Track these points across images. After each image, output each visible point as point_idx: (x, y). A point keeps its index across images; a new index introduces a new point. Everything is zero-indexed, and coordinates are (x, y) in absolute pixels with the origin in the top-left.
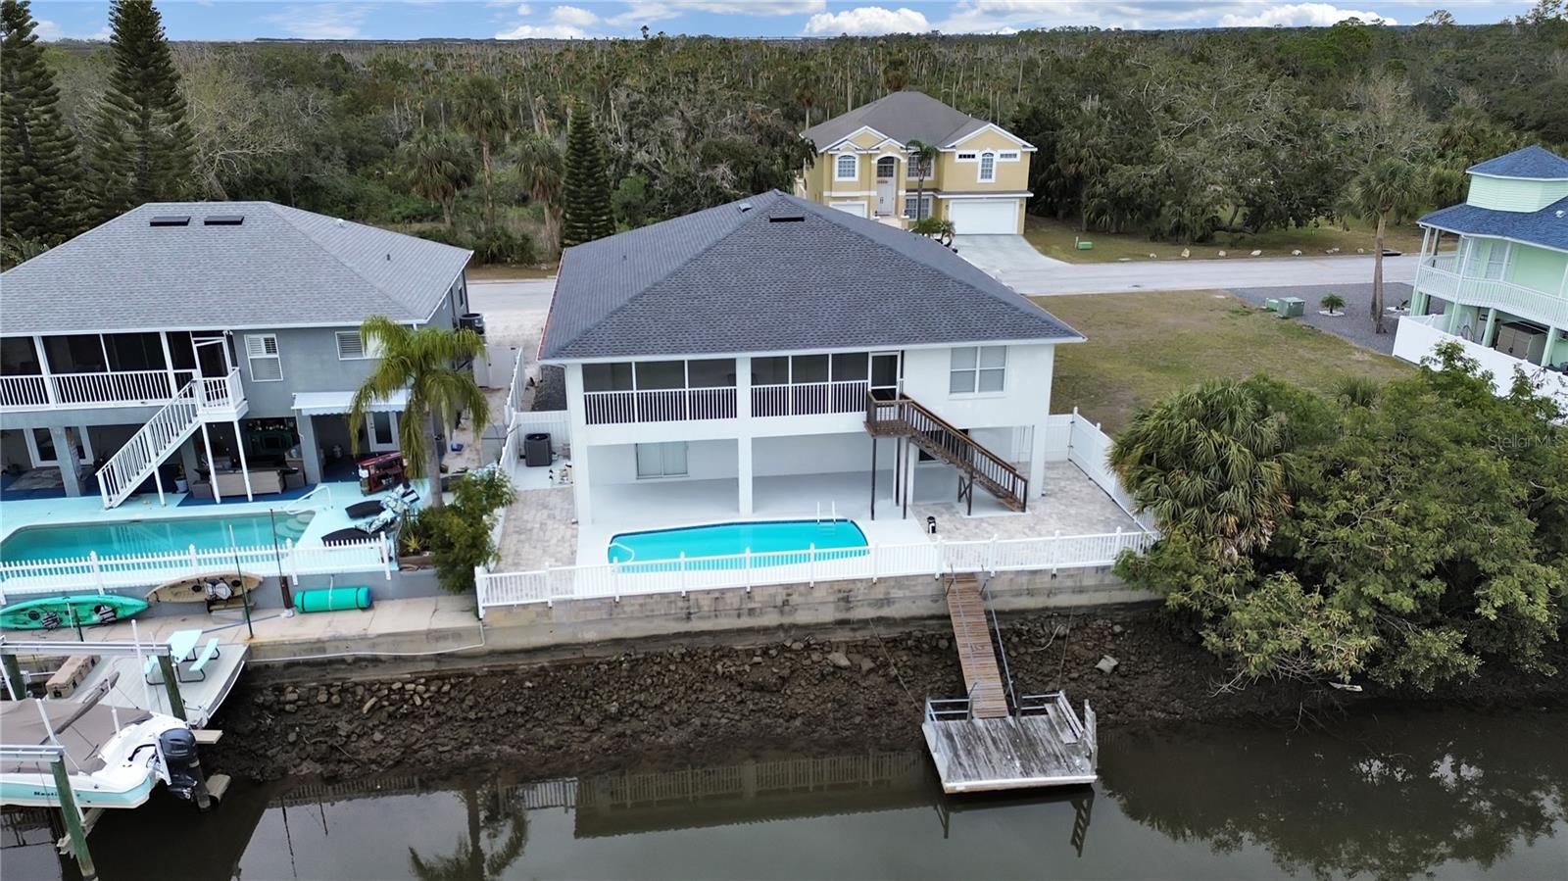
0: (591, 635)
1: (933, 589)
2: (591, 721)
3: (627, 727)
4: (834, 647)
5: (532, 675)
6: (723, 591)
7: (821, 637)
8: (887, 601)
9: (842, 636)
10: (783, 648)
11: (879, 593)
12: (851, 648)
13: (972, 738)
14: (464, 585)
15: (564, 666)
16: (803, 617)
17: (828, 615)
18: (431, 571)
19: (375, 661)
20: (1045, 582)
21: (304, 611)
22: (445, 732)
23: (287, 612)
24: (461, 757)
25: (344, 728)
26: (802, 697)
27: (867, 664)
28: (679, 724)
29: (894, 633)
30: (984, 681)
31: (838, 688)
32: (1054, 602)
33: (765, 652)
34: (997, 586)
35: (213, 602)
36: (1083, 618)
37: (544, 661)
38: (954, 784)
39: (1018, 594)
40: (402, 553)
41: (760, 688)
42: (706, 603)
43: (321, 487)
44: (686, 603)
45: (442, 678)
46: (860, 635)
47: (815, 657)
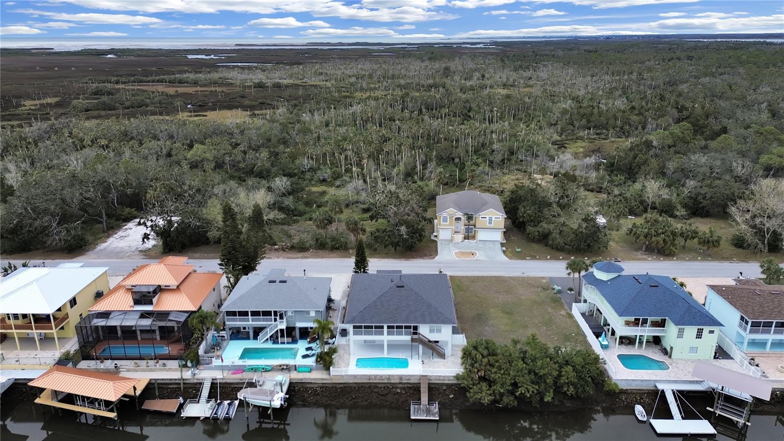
0: (351, 382)
1: (419, 378)
2: (350, 399)
3: (356, 401)
4: (398, 388)
5: (339, 388)
6: (376, 375)
7: (396, 386)
8: (409, 379)
9: (400, 386)
10: (388, 387)
11: (408, 378)
12: (402, 388)
13: (419, 409)
14: (328, 369)
15: (346, 387)
16: (392, 381)
17: (397, 381)
18: (322, 365)
19: (311, 383)
20: (442, 378)
21: (299, 372)
22: (323, 398)
23: (295, 372)
24: (326, 403)
25: (306, 396)
26: (390, 398)
27: (404, 392)
28: (366, 401)
29: (411, 386)
30: (424, 398)
31: (397, 397)
32: (444, 382)
33: (384, 388)
34: (432, 378)
35: (283, 369)
36: (449, 386)
37: (342, 386)
38: (412, 417)
39: (437, 380)
40: (317, 361)
41: (381, 395)
42: (373, 377)
43: (299, 341)
44: (370, 377)
45: (323, 387)
46: (404, 386)
47: (394, 390)
